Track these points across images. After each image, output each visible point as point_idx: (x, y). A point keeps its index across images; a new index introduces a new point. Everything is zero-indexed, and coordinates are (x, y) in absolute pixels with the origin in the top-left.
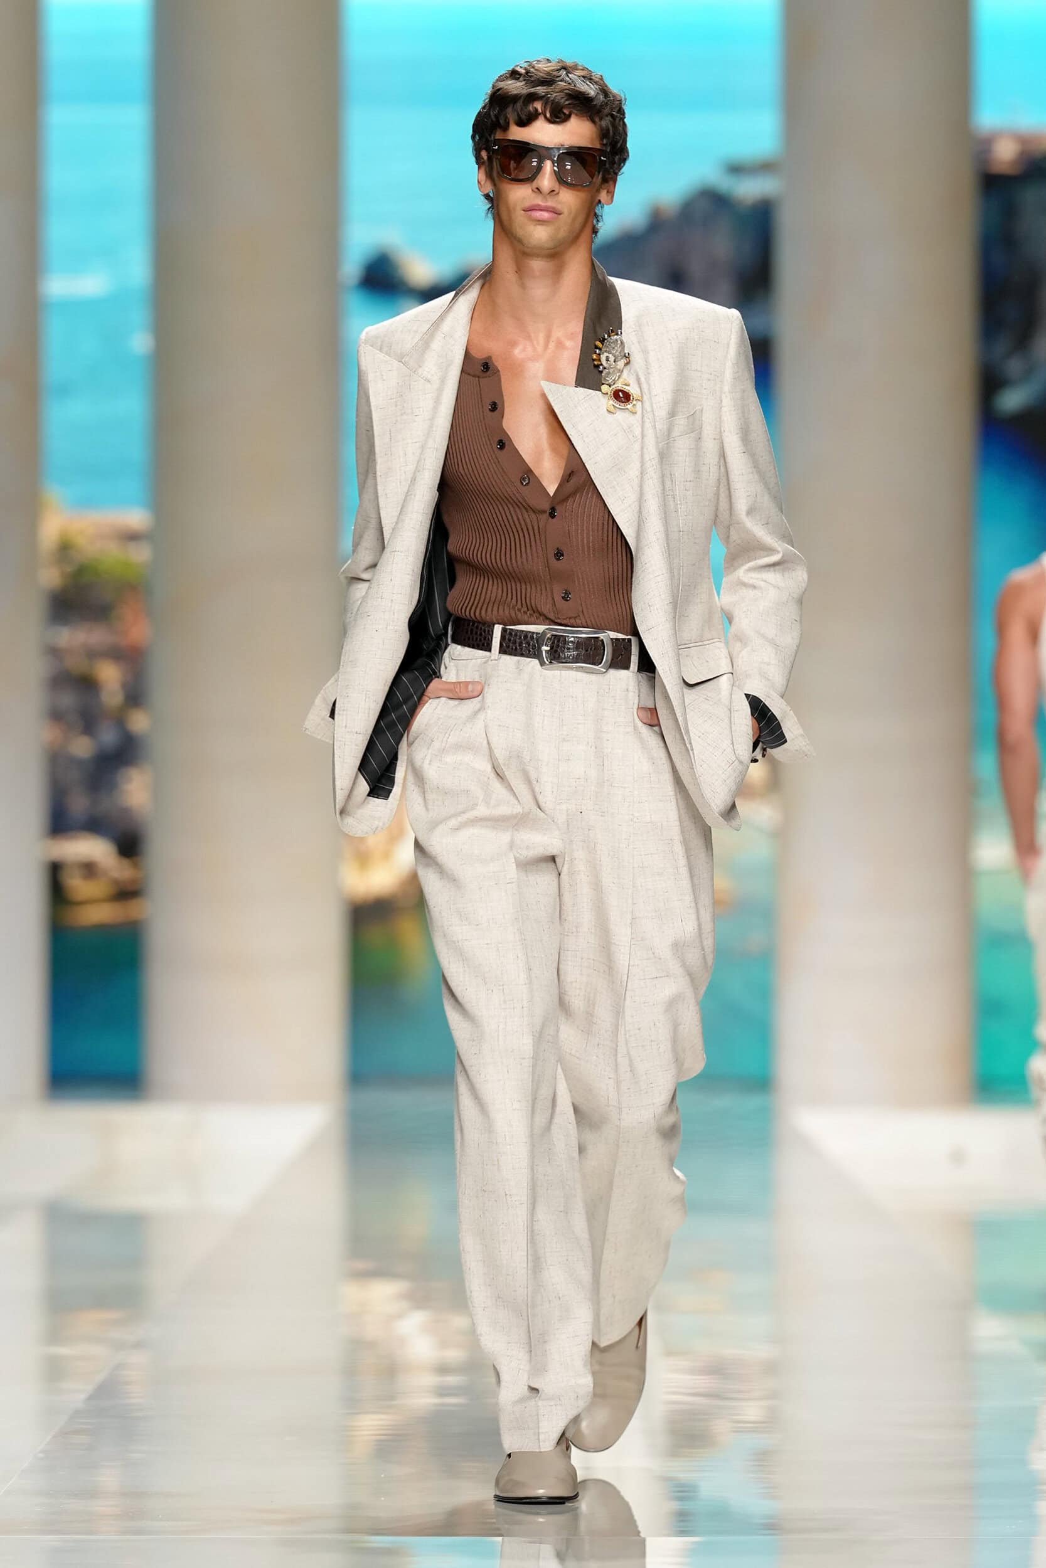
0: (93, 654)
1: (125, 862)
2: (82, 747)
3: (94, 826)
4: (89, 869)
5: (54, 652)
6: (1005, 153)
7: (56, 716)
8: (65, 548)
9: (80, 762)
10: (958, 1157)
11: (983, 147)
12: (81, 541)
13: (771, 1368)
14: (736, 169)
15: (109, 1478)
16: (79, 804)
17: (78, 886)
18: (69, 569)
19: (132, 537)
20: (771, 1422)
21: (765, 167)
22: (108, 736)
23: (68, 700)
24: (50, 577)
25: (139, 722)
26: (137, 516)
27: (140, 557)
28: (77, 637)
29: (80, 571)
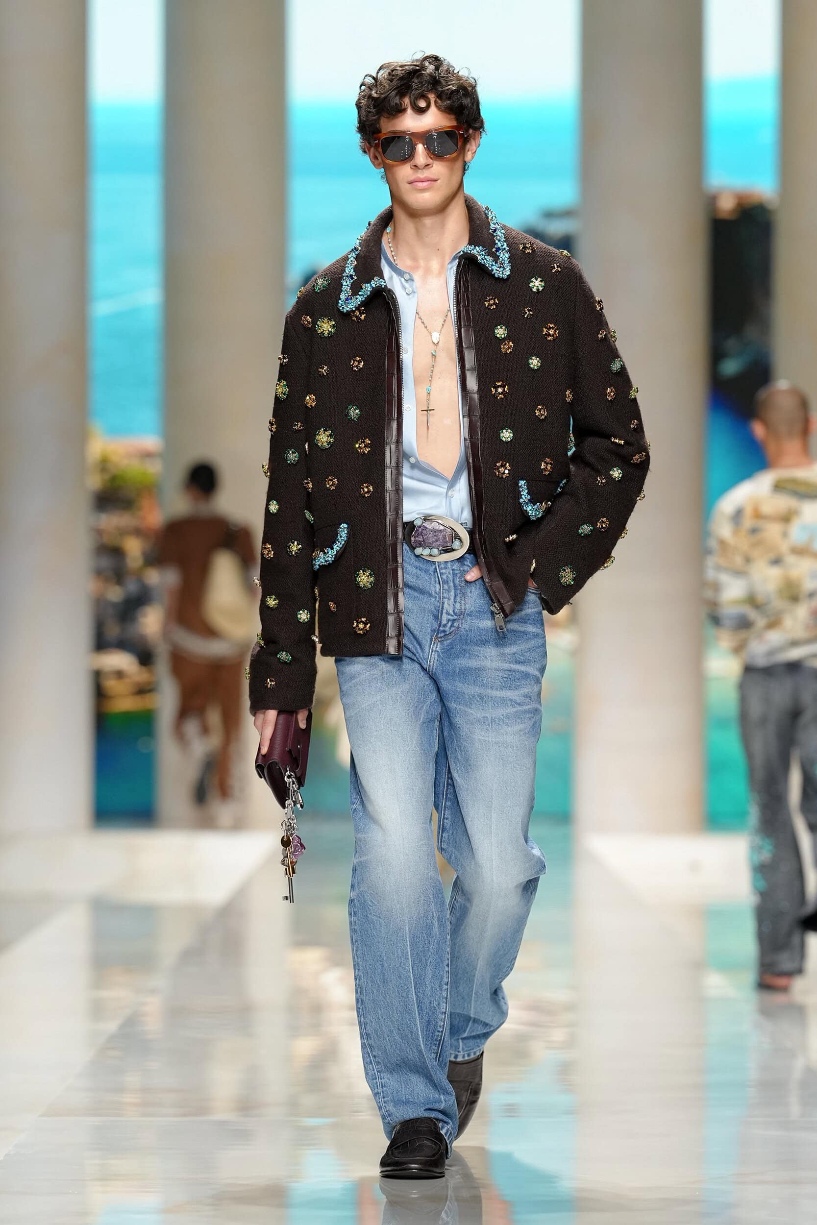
0: (124, 532)
1: (144, 669)
2: (115, 594)
3: (122, 645)
4: (119, 674)
5: (99, 532)
6: (727, 205)
7: (99, 573)
8: (104, 464)
9: (114, 605)
10: (694, 867)
11: (712, 200)
12: (115, 458)
13: (570, 1007)
14: (550, 215)
15: (133, 1079)
16: (113, 631)
17: (111, 684)
18: (107, 477)
19: (147, 455)
20: (571, 1043)
21: (567, 214)
22: (132, 587)
23: (106, 562)
24: (94, 482)
25: (153, 577)
26: (151, 441)
27: (154, 468)
28: (112, 521)
29: (114, 478)
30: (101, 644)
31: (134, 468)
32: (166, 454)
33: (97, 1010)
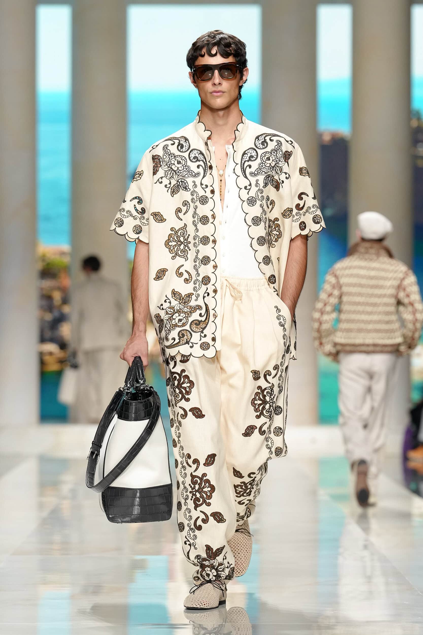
0: (53, 289)
1: (62, 351)
2: (49, 317)
3: (52, 340)
4: (51, 354)
5: (41, 289)
6: (327, 138)
7: (41, 307)
8: (43, 258)
9: (49, 322)
10: (314, 441)
11: (320, 136)
12: (48, 255)
15: (57, 538)
16: (48, 334)
17: (47, 358)
18: (45, 264)
19: (63, 254)
22: (56, 314)
23: (44, 303)
24: (39, 266)
25: (66, 309)
26: (66, 247)
27: (66, 260)
28: (47, 284)
29: (48, 264)
30: (43, 340)
31: (56, 259)
32: (72, 254)
33: (41, 506)
